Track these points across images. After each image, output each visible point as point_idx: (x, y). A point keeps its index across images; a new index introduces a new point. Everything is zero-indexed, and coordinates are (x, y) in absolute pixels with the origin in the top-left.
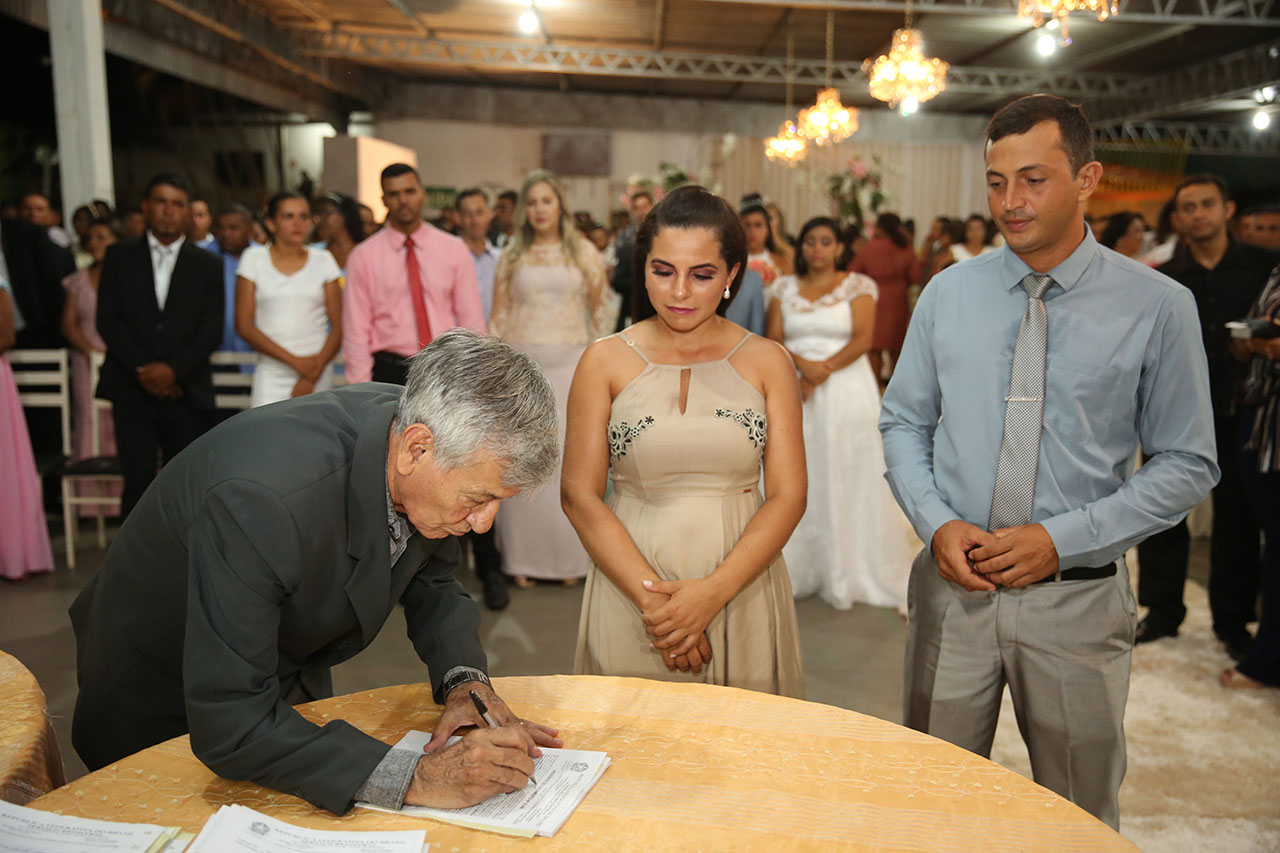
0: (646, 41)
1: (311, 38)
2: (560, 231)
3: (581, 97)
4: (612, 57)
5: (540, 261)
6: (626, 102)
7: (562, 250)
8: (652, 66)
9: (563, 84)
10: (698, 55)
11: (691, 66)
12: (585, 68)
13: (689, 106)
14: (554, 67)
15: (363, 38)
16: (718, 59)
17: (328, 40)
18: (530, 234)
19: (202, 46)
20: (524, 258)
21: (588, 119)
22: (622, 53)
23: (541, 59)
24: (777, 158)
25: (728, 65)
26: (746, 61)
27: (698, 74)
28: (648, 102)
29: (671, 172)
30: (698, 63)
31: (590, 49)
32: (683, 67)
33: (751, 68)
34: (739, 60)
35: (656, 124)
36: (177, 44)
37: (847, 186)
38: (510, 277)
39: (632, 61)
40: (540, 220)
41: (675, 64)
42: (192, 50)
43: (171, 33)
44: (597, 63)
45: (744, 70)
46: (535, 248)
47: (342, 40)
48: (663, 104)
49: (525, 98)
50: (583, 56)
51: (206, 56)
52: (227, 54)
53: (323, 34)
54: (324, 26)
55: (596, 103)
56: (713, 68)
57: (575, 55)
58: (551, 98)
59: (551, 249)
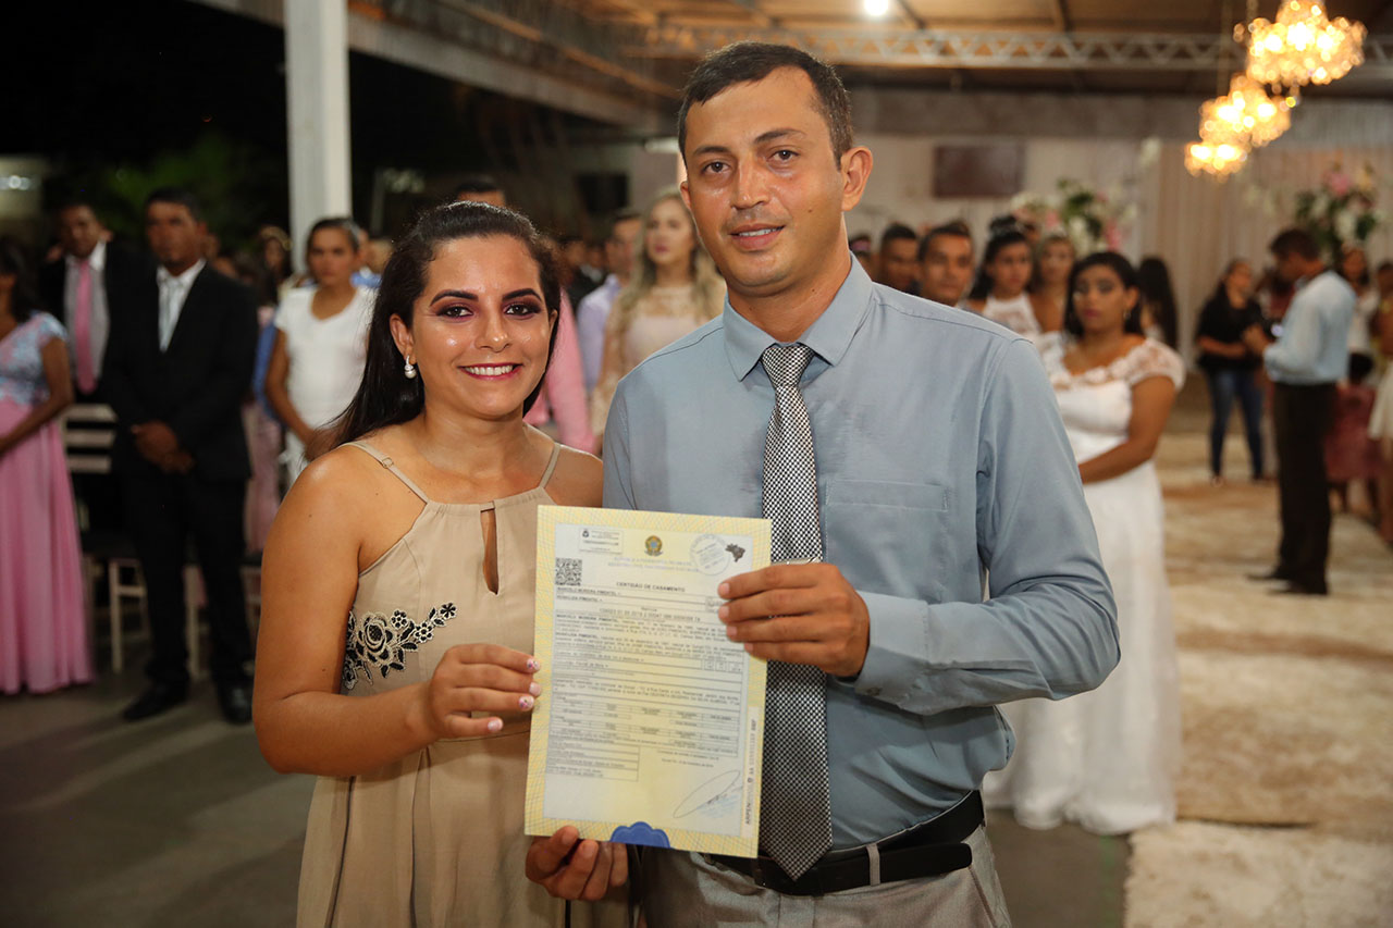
0: (1043, 21)
1: (636, 34)
2: (692, 271)
3: (989, 99)
4: (1002, 44)
5: (661, 310)
6: (1047, 103)
7: (693, 297)
8: (1058, 53)
9: (956, 80)
10: (1117, 36)
11: (1110, 50)
12: (970, 59)
13: (1132, 105)
14: (928, 58)
15: (696, 32)
16: (1147, 39)
17: (652, 35)
18: (652, 272)
19: (507, 47)
20: (642, 305)
21: (995, 126)
22: (1015, 37)
23: (911, 49)
24: (1202, 171)
25: (1161, 47)
26: (1188, 41)
27: (1118, 61)
28: (1078, 103)
29: (1072, 191)
30: (1119, 47)
31: (975, 35)
32: (1099, 53)
33: (1193, 51)
34: (1174, 40)
35: (1086, 129)
36: (474, 47)
37: (1319, 208)
38: (623, 329)
39: (1030, 48)
40: (661, 249)
41: (1088, 48)
42: (494, 54)
43: (466, 33)
44: (982, 50)
45: (1182, 54)
46: (657, 291)
47: (670, 35)
48: (1097, 104)
49: (915, 101)
50: (965, 43)
51: (513, 60)
52: (541, 58)
53: (646, 29)
54: (647, 18)
55: (1007, 104)
56: (1140, 53)
57: (955, 44)
58: (950, 101)
59: (677, 294)
